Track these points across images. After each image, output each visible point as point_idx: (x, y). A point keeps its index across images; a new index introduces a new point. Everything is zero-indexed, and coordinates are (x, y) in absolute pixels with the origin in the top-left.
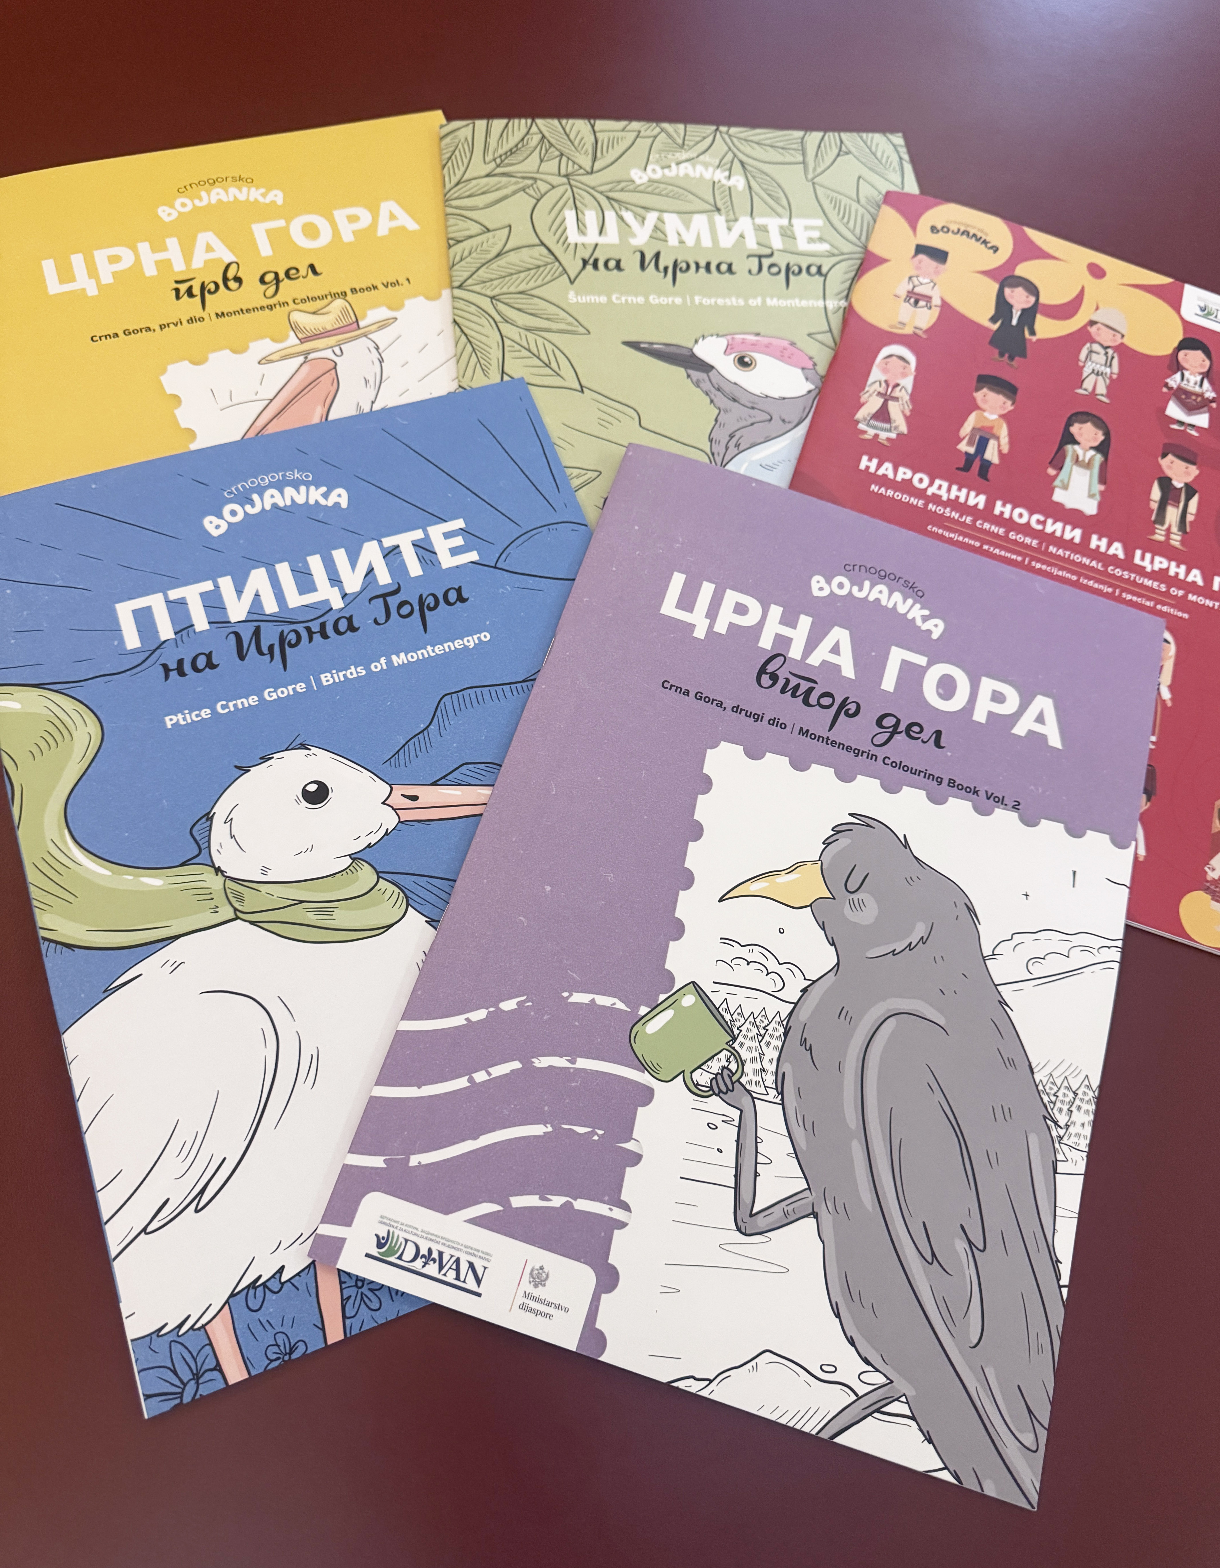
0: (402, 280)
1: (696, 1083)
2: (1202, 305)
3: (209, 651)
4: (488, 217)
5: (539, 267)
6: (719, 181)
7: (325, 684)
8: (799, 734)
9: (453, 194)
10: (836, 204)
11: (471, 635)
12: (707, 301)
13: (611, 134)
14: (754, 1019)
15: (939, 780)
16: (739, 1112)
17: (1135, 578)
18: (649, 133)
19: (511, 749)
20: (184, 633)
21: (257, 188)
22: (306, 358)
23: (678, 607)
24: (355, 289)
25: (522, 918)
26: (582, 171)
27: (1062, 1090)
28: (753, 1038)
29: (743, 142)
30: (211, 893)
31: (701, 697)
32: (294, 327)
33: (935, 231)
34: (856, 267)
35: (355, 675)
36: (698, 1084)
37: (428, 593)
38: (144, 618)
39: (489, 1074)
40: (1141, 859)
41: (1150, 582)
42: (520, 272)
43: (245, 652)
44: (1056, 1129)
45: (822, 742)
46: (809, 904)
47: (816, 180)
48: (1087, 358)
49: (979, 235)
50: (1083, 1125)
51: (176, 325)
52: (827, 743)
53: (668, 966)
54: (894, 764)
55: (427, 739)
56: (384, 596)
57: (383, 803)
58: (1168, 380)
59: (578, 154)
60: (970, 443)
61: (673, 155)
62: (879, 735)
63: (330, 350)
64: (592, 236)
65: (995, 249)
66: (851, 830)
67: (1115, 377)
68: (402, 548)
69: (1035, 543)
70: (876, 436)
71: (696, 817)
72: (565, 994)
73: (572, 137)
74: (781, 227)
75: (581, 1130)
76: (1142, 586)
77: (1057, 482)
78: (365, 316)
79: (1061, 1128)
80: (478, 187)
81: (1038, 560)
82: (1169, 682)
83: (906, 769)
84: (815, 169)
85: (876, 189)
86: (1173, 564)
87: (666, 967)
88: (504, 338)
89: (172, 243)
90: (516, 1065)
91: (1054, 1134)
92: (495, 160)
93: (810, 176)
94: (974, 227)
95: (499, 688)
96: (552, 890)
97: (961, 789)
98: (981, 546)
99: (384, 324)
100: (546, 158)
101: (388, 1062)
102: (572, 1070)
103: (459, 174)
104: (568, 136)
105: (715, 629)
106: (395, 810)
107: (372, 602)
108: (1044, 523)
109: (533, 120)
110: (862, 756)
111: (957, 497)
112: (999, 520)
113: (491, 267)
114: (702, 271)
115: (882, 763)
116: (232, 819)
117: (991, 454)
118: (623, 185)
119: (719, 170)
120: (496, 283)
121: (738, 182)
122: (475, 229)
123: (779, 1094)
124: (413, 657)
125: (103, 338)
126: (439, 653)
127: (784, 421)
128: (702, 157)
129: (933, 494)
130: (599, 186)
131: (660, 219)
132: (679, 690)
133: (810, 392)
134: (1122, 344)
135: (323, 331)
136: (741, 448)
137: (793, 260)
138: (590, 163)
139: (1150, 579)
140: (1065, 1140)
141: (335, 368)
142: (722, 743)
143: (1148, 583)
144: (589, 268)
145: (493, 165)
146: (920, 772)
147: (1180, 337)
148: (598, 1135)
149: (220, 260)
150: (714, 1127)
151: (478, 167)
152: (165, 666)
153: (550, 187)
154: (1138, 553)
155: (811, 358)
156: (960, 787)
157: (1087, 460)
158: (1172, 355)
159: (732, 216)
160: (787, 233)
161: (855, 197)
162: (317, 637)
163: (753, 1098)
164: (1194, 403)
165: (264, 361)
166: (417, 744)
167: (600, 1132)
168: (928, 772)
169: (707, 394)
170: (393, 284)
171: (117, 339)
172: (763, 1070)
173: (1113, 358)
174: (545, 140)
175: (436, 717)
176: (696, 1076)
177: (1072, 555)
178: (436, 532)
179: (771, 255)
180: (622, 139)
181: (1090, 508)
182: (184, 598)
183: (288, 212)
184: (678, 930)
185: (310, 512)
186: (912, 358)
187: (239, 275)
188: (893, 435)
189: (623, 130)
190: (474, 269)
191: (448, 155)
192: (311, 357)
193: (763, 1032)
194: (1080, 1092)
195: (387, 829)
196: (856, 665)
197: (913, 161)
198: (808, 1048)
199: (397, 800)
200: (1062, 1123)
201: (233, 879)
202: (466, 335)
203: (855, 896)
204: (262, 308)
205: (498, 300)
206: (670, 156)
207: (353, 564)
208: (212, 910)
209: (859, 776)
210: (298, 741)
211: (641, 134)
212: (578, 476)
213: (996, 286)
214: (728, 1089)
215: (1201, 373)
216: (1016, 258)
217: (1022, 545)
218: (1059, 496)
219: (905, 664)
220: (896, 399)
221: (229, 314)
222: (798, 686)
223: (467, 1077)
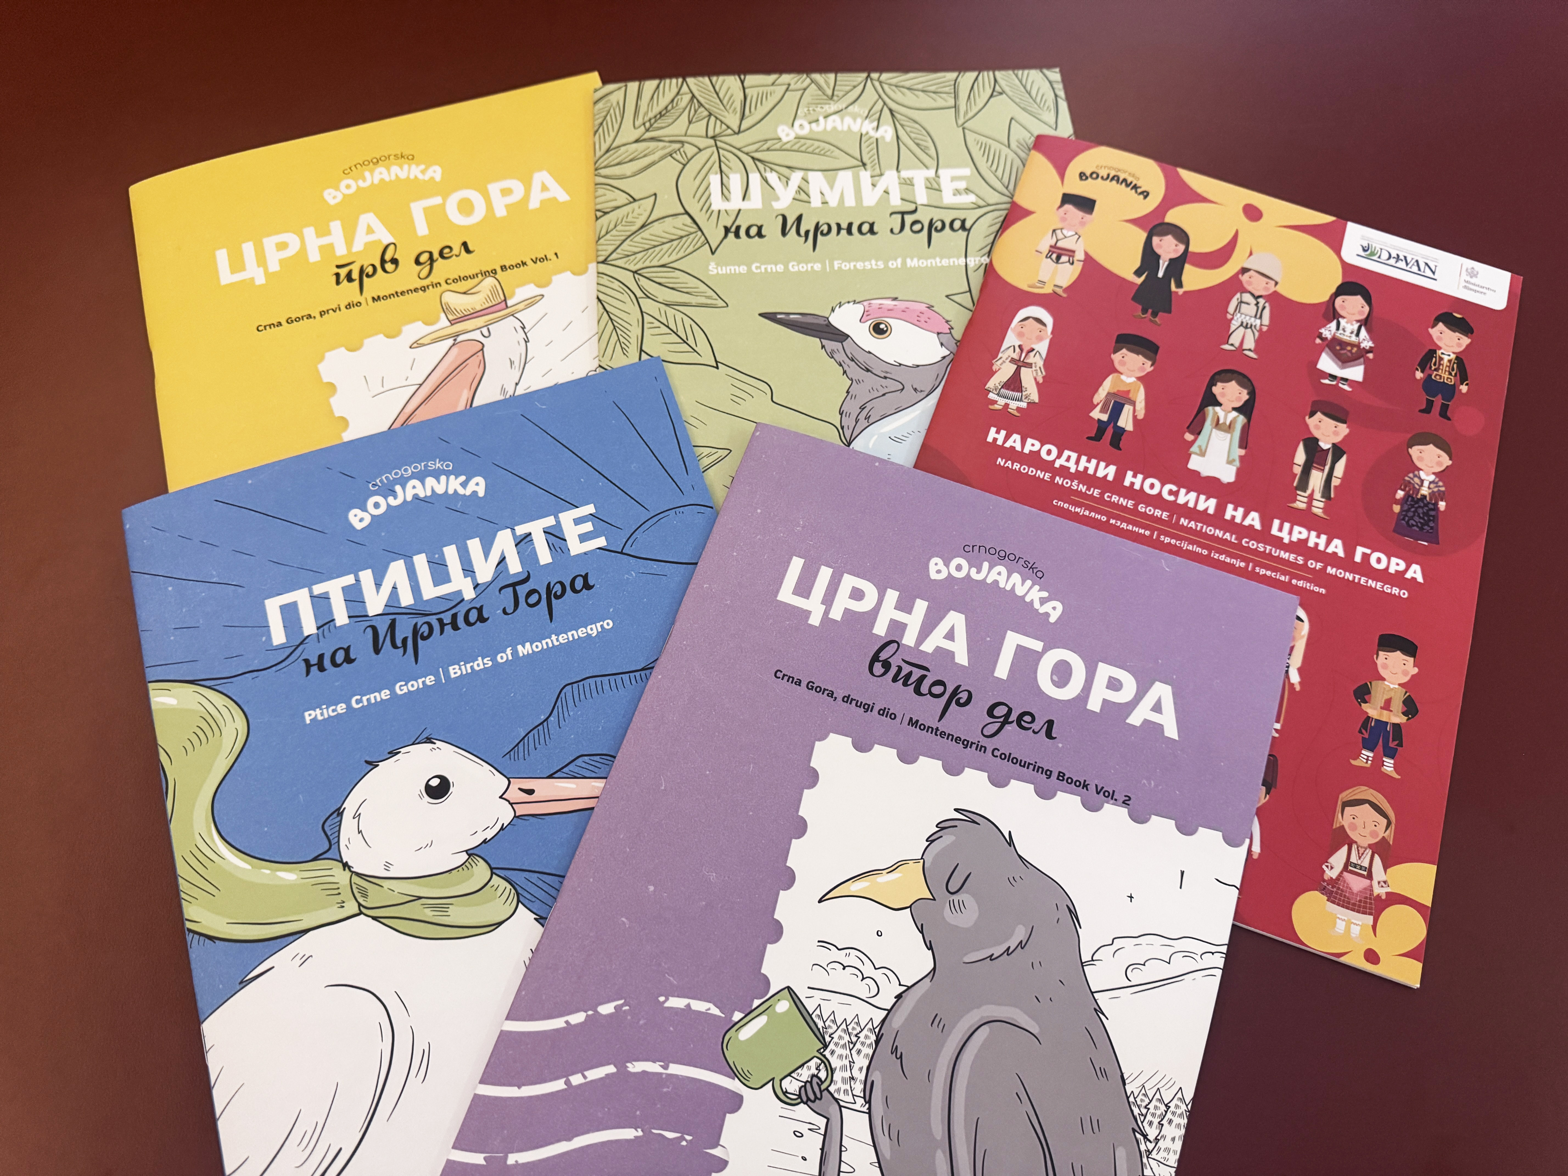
0: (551, 256)
1: (784, 1090)
2: (1365, 244)
3: (347, 645)
4: (635, 187)
5: (681, 237)
6: (867, 133)
7: (453, 676)
8: (909, 725)
9: (603, 162)
10: (986, 150)
11: (595, 623)
12: (846, 266)
13: (761, 90)
14: (847, 1026)
15: (1048, 773)
16: (825, 1120)
17: (1271, 550)
18: (800, 85)
19: (625, 741)
20: (326, 627)
21: (418, 165)
22: (455, 340)
23: (794, 593)
24: (505, 266)
25: (624, 919)
26: (729, 131)
27: (1154, 1103)
28: (844, 1046)
29: (894, 88)
30: (338, 888)
31: (813, 687)
32: (446, 309)
33: (1084, 178)
34: (1001, 219)
35: (482, 667)
36: (786, 1092)
37: (556, 581)
38: (290, 613)
39: (585, 1077)
40: (1255, 857)
41: (1287, 554)
42: (664, 244)
43: (380, 646)
44: (1145, 1143)
45: (932, 733)
46: (908, 905)
47: (966, 125)
48: (1235, 310)
49: (1129, 180)
50: (1173, 1139)
51: (334, 311)
52: (936, 735)
53: (764, 971)
54: (1003, 756)
55: (546, 730)
56: (514, 585)
57: (501, 797)
58: (1322, 331)
59: (726, 114)
60: (1103, 411)
61: (822, 108)
62: (989, 726)
63: (478, 331)
64: (736, 202)
65: (1146, 194)
66: (956, 826)
67: (1265, 329)
68: (533, 536)
69: (1165, 515)
70: (1007, 405)
71: (800, 813)
72: (662, 999)
73: (721, 95)
74: (927, 179)
75: (670, 1135)
76: (1278, 559)
77: (1194, 449)
78: (513, 294)
79: (1151, 1142)
80: (626, 154)
81: (1167, 534)
82: (1299, 664)
83: (1015, 761)
84: (966, 113)
85: (1029, 132)
86: (1313, 534)
87: (762, 971)
88: (644, 314)
89: (336, 226)
90: (611, 1069)
91: (1143, 1148)
92: (644, 124)
93: (960, 122)
94: (1125, 172)
95: (618, 677)
96: (655, 891)
97: (1071, 783)
98: (1108, 521)
99: (531, 302)
100: (694, 120)
101: (492, 1061)
102: (664, 1076)
103: (609, 140)
104: (717, 94)
105: (830, 616)
106: (511, 804)
107: (503, 591)
108: (1176, 494)
109: (684, 79)
110: (970, 747)
111: (1086, 469)
112: (1130, 492)
113: (635, 239)
114: (844, 232)
115: (991, 755)
116: (360, 814)
117: (1126, 421)
118: (769, 143)
119: (867, 121)
120: (639, 256)
121: (887, 132)
122: (623, 199)
123: (866, 1103)
124: (538, 647)
125: (268, 328)
126: (562, 642)
127: (915, 390)
128: (851, 108)
129: (1061, 466)
130: (745, 147)
131: (805, 180)
132: (791, 679)
133: (944, 358)
134: (1275, 292)
135: (472, 311)
136: (871, 421)
137: (937, 215)
138: (738, 122)
139: (1286, 551)
140: (1154, 1155)
141: (482, 349)
142: (831, 734)
143: (1284, 555)
144: (731, 236)
145: (642, 129)
146: (1029, 764)
147: (1339, 281)
148: (686, 1141)
149: (380, 241)
150: (800, 1135)
151: (629, 133)
152: (307, 661)
153: (696, 150)
154: (1276, 523)
155: (947, 322)
156: (1069, 780)
157: (1228, 423)
158: (1328, 301)
159: (877, 172)
160: (933, 186)
161: (1006, 143)
162: (448, 628)
163: (840, 1107)
164: (1349, 354)
165: (415, 345)
166: (536, 736)
167: (689, 1138)
168: (1037, 765)
169: (841, 365)
170: (542, 260)
171: (281, 327)
172: (852, 1078)
173: (1264, 308)
174: (695, 101)
175: (556, 707)
176: (786, 1084)
177: (1205, 527)
178: (567, 518)
179: (915, 211)
180: (771, 94)
181: (1228, 475)
182: (327, 593)
183: (444, 189)
184: (776, 932)
185: (449, 501)
186: (1048, 319)
187: (396, 257)
188: (1023, 405)
189: (773, 84)
190: (618, 243)
191: (600, 120)
192: (460, 339)
193: (854, 1039)
194: (1172, 1105)
195: (503, 824)
196: (969, 651)
197: (1068, 99)
198: (898, 1056)
199: (514, 794)
200: (1151, 1137)
201: (358, 875)
202: (607, 312)
203: (956, 898)
204: (416, 290)
205: (640, 274)
206: (818, 109)
207: (486, 555)
208: (339, 905)
209: (966, 769)
210: (425, 735)
211: (790, 88)
212: (708, 456)
213: (1144, 235)
214: (816, 1098)
215: (1358, 321)
216: (1168, 203)
217: (1153, 518)
218: (1195, 463)
219: (1020, 648)
220: (1029, 365)
221: (385, 298)
222: (910, 674)
223: (564, 1079)
